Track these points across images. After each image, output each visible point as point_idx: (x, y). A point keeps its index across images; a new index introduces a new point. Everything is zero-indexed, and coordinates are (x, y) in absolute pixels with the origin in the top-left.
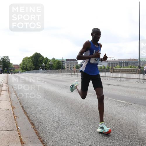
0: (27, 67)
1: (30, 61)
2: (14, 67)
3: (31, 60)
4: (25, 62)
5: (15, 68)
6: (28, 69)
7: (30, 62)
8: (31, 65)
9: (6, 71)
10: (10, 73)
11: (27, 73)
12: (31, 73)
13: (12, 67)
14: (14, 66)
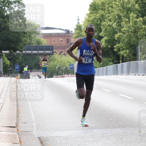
0: (112, 42)
1: (129, 10)
2: (45, 42)
3: (137, 6)
4: (103, 18)
5: (50, 48)
6: (122, 53)
7: (132, 15)
8: (135, 32)
9: (8, 62)
10: (27, 77)
11: (116, 73)
12: (136, 72)
13: (39, 42)
14: (46, 36)
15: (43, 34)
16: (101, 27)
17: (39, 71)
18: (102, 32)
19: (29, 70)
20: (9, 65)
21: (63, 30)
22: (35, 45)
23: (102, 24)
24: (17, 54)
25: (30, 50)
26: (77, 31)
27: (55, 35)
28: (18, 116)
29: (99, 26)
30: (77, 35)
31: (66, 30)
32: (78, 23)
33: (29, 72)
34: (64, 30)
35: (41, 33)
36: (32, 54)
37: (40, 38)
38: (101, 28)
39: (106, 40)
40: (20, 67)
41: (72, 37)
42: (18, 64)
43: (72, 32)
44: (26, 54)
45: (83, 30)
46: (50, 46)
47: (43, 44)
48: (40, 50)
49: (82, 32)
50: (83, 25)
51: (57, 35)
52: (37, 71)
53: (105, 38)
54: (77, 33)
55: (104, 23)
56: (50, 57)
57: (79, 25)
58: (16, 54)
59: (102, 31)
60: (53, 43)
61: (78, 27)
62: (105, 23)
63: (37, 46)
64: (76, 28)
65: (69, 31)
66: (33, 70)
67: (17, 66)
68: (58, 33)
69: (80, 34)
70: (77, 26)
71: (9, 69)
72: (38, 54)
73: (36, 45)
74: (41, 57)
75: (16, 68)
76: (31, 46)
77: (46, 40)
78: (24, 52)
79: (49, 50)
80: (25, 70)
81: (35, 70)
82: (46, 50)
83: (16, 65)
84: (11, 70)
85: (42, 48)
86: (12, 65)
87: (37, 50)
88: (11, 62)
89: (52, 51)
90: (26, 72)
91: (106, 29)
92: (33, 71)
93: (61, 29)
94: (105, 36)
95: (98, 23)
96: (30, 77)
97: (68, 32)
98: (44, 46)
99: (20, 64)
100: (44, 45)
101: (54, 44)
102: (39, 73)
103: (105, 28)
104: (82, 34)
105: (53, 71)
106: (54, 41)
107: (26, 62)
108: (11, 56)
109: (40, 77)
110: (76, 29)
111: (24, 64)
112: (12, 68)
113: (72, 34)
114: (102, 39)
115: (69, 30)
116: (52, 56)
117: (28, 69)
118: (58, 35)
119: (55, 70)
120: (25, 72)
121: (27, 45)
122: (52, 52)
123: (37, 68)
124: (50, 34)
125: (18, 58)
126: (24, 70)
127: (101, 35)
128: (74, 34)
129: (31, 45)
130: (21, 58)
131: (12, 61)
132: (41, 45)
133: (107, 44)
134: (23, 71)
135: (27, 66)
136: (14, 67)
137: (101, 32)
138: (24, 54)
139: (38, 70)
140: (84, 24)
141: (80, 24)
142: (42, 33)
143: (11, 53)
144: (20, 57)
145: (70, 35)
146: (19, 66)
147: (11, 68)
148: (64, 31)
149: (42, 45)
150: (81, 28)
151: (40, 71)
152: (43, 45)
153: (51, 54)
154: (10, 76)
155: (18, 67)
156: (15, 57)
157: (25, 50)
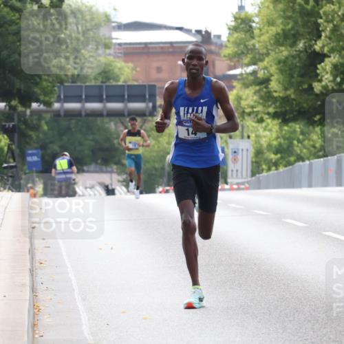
15: (120, 44)
16: (320, 21)
17: (106, 172)
18: (323, 38)
19: (74, 168)
20: (6, 149)
21: (188, 31)
22: (93, 83)
23: (321, 12)
24: (34, 112)
25: (78, 99)
26: (236, 35)
27: (162, 48)
28: (34, 325)
29: (313, 19)
30: (236, 49)
31: (199, 32)
32: (241, 8)
33: (72, 173)
34: (194, 32)
35: (114, 41)
36: (83, 114)
37: (111, 58)
38: (319, 25)
39: (335, 66)
40: (43, 158)
41: (218, 54)
42: (36, 148)
43: (219, 37)
44: (62, 114)
45: (256, 32)
46: (144, 86)
47: (122, 78)
48: (111, 98)
49: (253, 38)
50: (257, 16)
51: (168, 48)
52: (101, 171)
53: (334, 59)
54: (237, 44)
55: (328, 8)
56: (144, 122)
57: (243, 15)
58: (28, 112)
59: (323, 34)
60: (154, 75)
61: (239, 21)
62: (332, 7)
63: (100, 87)
64: (233, 24)
65: (208, 33)
66: (85, 168)
67: (32, 155)
68: (171, 43)
69: (245, 45)
70: (236, 19)
71: (5, 165)
72: (105, 113)
73: (99, 83)
74: (115, 125)
75: (29, 159)
76: (81, 87)
77: (131, 65)
78: (56, 106)
79: (141, 98)
80: (59, 167)
81: (92, 167)
82: (133, 98)
83: (30, 152)
84: (12, 167)
85: (118, 94)
86: (17, 151)
87: (101, 101)
88: (11, 139)
89: (150, 101)
90: (64, 173)
91: (335, 29)
92: (88, 172)
93: (180, 29)
94: (332, 50)
95: (309, 7)
96: (77, 190)
97: (206, 37)
98: (122, 86)
99: (43, 147)
100: (125, 82)
101: (158, 80)
102: (105, 178)
103: (331, 25)
104: (254, 45)
105: (156, 169)
106: (159, 70)
107: (65, 138)
108: (12, 120)
109: (110, 192)
110: (234, 29)
111: (56, 148)
112: (14, 160)
113: (221, 46)
114: (323, 61)
115: (209, 31)
116: (150, 118)
117: (70, 164)
118: (171, 50)
119: (163, 168)
120: (60, 173)
121: (66, 84)
122: (151, 105)
123: (99, 161)
124: (146, 44)
125: (36, 128)
126: (55, 167)
127: (317, 48)
128: (226, 46)
129: (79, 84)
130: (45, 128)
131: (16, 135)
132: (114, 83)
133: (339, 79)
134: (53, 170)
135: (66, 153)
136: (23, 156)
137: (320, 37)
138: (57, 114)
139: (104, 168)
140: (259, 11)
141: (247, 13)
142: (119, 41)
143: (13, 108)
144: (43, 122)
145: (213, 48)
146: (40, 152)
147: (11, 160)
148: (194, 35)
149: (119, 81)
150: (251, 27)
151: (111, 172)
152: (120, 83)
153: (147, 114)
154: (9, 189)
155: (35, 159)
156: (25, 122)
157: (59, 100)
